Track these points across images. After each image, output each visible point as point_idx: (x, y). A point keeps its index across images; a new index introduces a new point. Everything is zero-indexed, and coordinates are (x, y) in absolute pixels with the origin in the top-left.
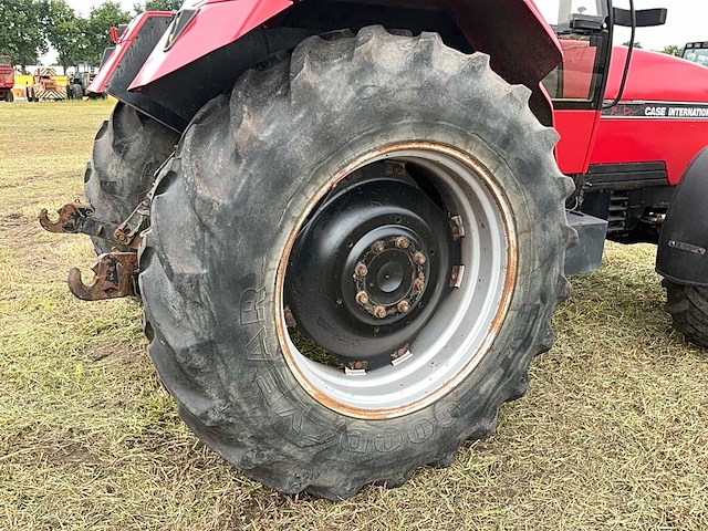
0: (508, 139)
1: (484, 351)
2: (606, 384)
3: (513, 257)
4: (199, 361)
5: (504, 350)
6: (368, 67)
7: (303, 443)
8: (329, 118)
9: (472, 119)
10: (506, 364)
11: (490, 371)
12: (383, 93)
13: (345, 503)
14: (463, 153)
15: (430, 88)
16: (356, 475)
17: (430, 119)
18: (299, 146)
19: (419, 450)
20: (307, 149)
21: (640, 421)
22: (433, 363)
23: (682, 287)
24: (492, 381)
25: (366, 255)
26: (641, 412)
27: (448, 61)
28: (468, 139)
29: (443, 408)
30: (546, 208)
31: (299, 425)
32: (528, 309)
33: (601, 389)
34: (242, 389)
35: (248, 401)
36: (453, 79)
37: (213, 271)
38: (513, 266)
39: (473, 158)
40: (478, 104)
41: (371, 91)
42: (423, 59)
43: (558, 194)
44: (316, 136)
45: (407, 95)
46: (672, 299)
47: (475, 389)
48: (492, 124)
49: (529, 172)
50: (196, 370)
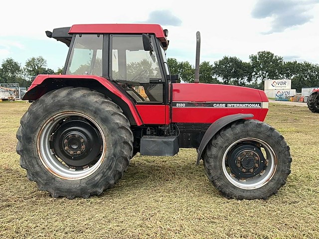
0: (96, 112)
1: (97, 168)
3: (105, 143)
7: (43, 179)
8: (47, 106)
9: (84, 107)
10: (104, 173)
11: (99, 174)
12: (59, 101)
14: (85, 114)
15: (71, 100)
16: (57, 191)
17: (73, 107)
18: (40, 112)
19: (74, 190)
24: (99, 177)
29: (83, 181)
31: (42, 174)
32: (110, 158)
39: (88, 116)
40: (85, 103)
42: (70, 94)
44: (44, 110)
45: (65, 101)
47: (94, 178)
48: (91, 108)
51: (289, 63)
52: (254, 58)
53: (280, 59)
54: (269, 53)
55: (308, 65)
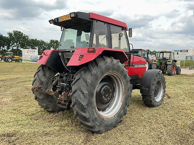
0: (122, 72)
1: (121, 106)
2: (136, 113)
3: (124, 90)
4: (86, 107)
5: (124, 106)
6: (106, 62)
7: (98, 122)
8: (102, 70)
9: (118, 69)
10: (124, 108)
11: (122, 109)
12: (108, 66)
13: (104, 133)
14: (117, 74)
15: (113, 65)
16: (105, 128)
17: (113, 69)
18: (99, 74)
19: (114, 123)
20: (100, 74)
21: (143, 118)
22: (113, 109)
23: (145, 95)
24: (122, 111)
25: (104, 90)
26: (143, 117)
27: (115, 61)
28: (118, 72)
29: (116, 116)
30: (127, 82)
31: (98, 118)
32: (126, 98)
33: (135, 114)
34: (91, 112)
35: (92, 114)
36: (116, 64)
37: (89, 92)
38: (124, 91)
39: (118, 75)
40: (119, 67)
41: (107, 66)
42: (112, 61)
43: (129, 80)
44: (101, 72)
45: (111, 66)
46: (143, 98)
47: (120, 113)
48: (121, 70)
49: (125, 77)
50: (85, 109)
51: (32, 40)
52: (10, 34)
53: (27, 36)
54: (20, 32)
55: (43, 42)
